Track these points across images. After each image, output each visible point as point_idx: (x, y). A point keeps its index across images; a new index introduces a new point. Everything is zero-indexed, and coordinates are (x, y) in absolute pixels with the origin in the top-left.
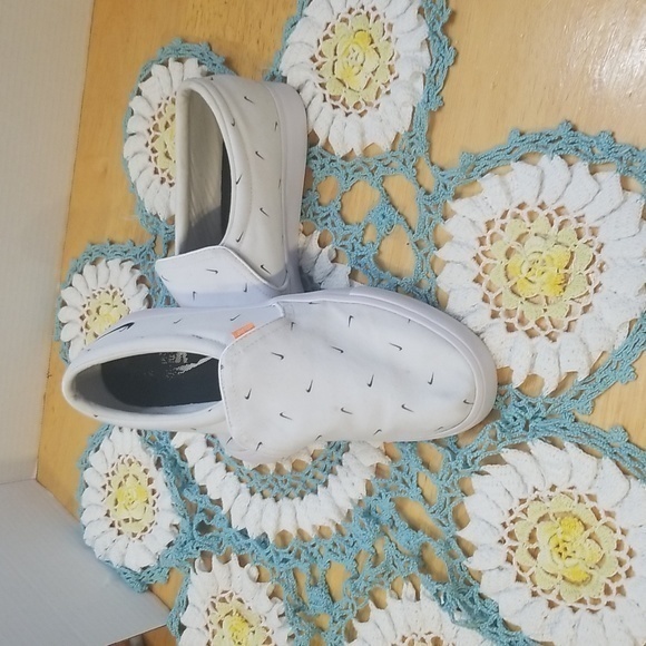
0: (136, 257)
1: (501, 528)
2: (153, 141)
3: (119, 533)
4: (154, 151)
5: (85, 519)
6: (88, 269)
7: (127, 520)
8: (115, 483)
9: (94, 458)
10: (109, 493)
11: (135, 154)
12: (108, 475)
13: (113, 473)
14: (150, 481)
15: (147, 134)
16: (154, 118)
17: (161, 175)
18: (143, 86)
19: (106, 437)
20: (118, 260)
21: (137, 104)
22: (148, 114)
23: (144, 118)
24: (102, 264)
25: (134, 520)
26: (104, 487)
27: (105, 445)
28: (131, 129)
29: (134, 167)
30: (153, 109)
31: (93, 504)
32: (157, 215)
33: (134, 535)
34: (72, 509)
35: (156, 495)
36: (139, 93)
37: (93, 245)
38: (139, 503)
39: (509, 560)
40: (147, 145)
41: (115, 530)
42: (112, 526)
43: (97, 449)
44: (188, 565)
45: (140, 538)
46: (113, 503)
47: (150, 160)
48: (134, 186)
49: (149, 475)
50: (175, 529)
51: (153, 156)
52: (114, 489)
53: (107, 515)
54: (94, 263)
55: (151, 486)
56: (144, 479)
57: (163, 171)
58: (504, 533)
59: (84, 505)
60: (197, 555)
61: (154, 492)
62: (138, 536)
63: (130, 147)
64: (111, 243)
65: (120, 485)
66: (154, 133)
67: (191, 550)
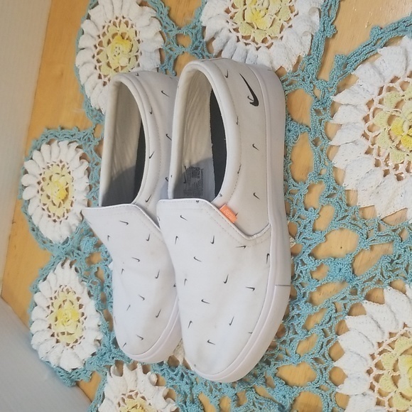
0: (80, 139)
1: (369, 358)
2: (98, 54)
3: (58, 341)
4: (99, 61)
5: (33, 329)
6: (45, 147)
7: (63, 333)
8: (56, 305)
9: (42, 285)
10: (52, 312)
11: (84, 63)
12: (51, 299)
13: (55, 298)
14: (81, 306)
15: (94, 49)
16: (99, 36)
17: (104, 79)
18: (91, 12)
19: (52, 271)
20: (67, 141)
21: (86, 25)
22: (95, 33)
23: (92, 37)
24: (54, 144)
25: (69, 334)
26: (48, 307)
27: (51, 277)
28: (82, 44)
29: (83, 73)
30: (99, 30)
31: (39, 319)
32: (100, 110)
33: (68, 345)
34: (25, 321)
35: (84, 317)
36: (89, 17)
37: (48, 129)
38: (73, 322)
39: (372, 388)
40: (94, 57)
41: (54, 339)
42: (53, 335)
43: (45, 279)
44: (105, 370)
45: (72, 347)
46: (54, 319)
47: (96, 68)
48: (83, 87)
49: (80, 302)
50: (97, 343)
51: (98, 65)
52: (55, 309)
53: (50, 327)
54: (49, 143)
55: (82, 310)
56: (77, 304)
57: (105, 76)
58: (372, 364)
59: (33, 319)
60: (113, 363)
61: (83, 314)
62: (71, 346)
63: (81, 58)
64: (62, 129)
65: (60, 306)
66: (99, 48)
67: (108, 359)
